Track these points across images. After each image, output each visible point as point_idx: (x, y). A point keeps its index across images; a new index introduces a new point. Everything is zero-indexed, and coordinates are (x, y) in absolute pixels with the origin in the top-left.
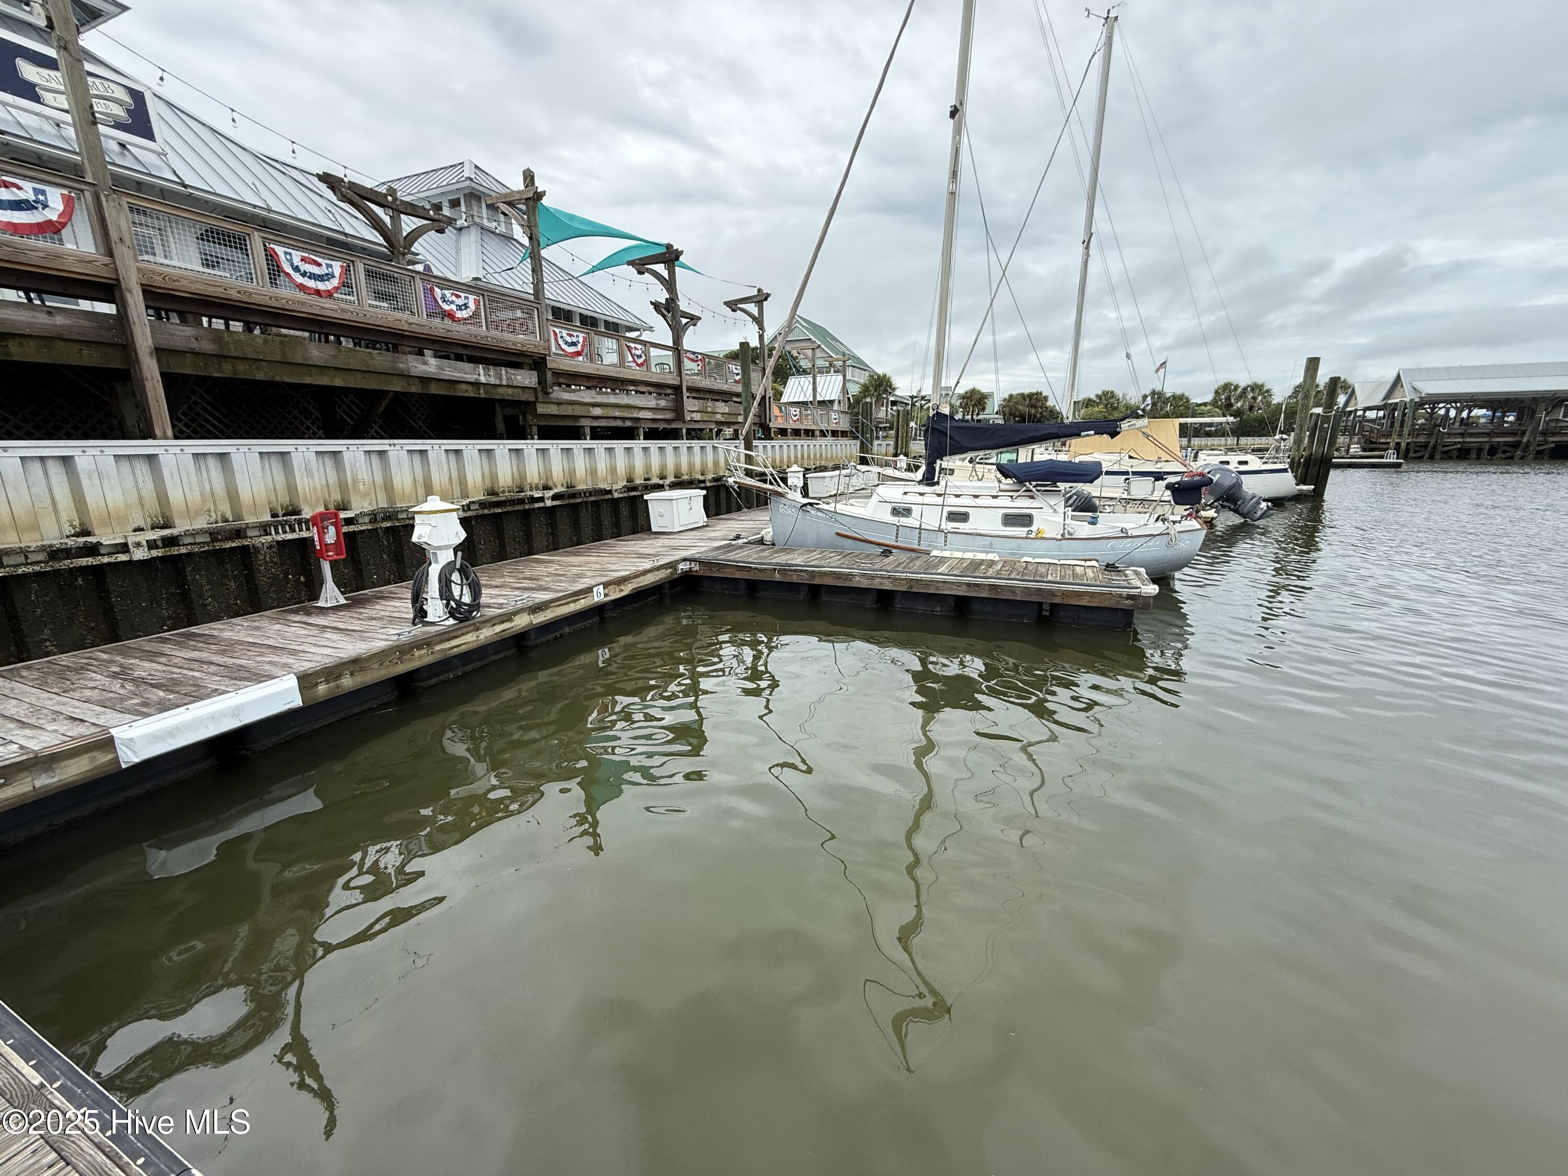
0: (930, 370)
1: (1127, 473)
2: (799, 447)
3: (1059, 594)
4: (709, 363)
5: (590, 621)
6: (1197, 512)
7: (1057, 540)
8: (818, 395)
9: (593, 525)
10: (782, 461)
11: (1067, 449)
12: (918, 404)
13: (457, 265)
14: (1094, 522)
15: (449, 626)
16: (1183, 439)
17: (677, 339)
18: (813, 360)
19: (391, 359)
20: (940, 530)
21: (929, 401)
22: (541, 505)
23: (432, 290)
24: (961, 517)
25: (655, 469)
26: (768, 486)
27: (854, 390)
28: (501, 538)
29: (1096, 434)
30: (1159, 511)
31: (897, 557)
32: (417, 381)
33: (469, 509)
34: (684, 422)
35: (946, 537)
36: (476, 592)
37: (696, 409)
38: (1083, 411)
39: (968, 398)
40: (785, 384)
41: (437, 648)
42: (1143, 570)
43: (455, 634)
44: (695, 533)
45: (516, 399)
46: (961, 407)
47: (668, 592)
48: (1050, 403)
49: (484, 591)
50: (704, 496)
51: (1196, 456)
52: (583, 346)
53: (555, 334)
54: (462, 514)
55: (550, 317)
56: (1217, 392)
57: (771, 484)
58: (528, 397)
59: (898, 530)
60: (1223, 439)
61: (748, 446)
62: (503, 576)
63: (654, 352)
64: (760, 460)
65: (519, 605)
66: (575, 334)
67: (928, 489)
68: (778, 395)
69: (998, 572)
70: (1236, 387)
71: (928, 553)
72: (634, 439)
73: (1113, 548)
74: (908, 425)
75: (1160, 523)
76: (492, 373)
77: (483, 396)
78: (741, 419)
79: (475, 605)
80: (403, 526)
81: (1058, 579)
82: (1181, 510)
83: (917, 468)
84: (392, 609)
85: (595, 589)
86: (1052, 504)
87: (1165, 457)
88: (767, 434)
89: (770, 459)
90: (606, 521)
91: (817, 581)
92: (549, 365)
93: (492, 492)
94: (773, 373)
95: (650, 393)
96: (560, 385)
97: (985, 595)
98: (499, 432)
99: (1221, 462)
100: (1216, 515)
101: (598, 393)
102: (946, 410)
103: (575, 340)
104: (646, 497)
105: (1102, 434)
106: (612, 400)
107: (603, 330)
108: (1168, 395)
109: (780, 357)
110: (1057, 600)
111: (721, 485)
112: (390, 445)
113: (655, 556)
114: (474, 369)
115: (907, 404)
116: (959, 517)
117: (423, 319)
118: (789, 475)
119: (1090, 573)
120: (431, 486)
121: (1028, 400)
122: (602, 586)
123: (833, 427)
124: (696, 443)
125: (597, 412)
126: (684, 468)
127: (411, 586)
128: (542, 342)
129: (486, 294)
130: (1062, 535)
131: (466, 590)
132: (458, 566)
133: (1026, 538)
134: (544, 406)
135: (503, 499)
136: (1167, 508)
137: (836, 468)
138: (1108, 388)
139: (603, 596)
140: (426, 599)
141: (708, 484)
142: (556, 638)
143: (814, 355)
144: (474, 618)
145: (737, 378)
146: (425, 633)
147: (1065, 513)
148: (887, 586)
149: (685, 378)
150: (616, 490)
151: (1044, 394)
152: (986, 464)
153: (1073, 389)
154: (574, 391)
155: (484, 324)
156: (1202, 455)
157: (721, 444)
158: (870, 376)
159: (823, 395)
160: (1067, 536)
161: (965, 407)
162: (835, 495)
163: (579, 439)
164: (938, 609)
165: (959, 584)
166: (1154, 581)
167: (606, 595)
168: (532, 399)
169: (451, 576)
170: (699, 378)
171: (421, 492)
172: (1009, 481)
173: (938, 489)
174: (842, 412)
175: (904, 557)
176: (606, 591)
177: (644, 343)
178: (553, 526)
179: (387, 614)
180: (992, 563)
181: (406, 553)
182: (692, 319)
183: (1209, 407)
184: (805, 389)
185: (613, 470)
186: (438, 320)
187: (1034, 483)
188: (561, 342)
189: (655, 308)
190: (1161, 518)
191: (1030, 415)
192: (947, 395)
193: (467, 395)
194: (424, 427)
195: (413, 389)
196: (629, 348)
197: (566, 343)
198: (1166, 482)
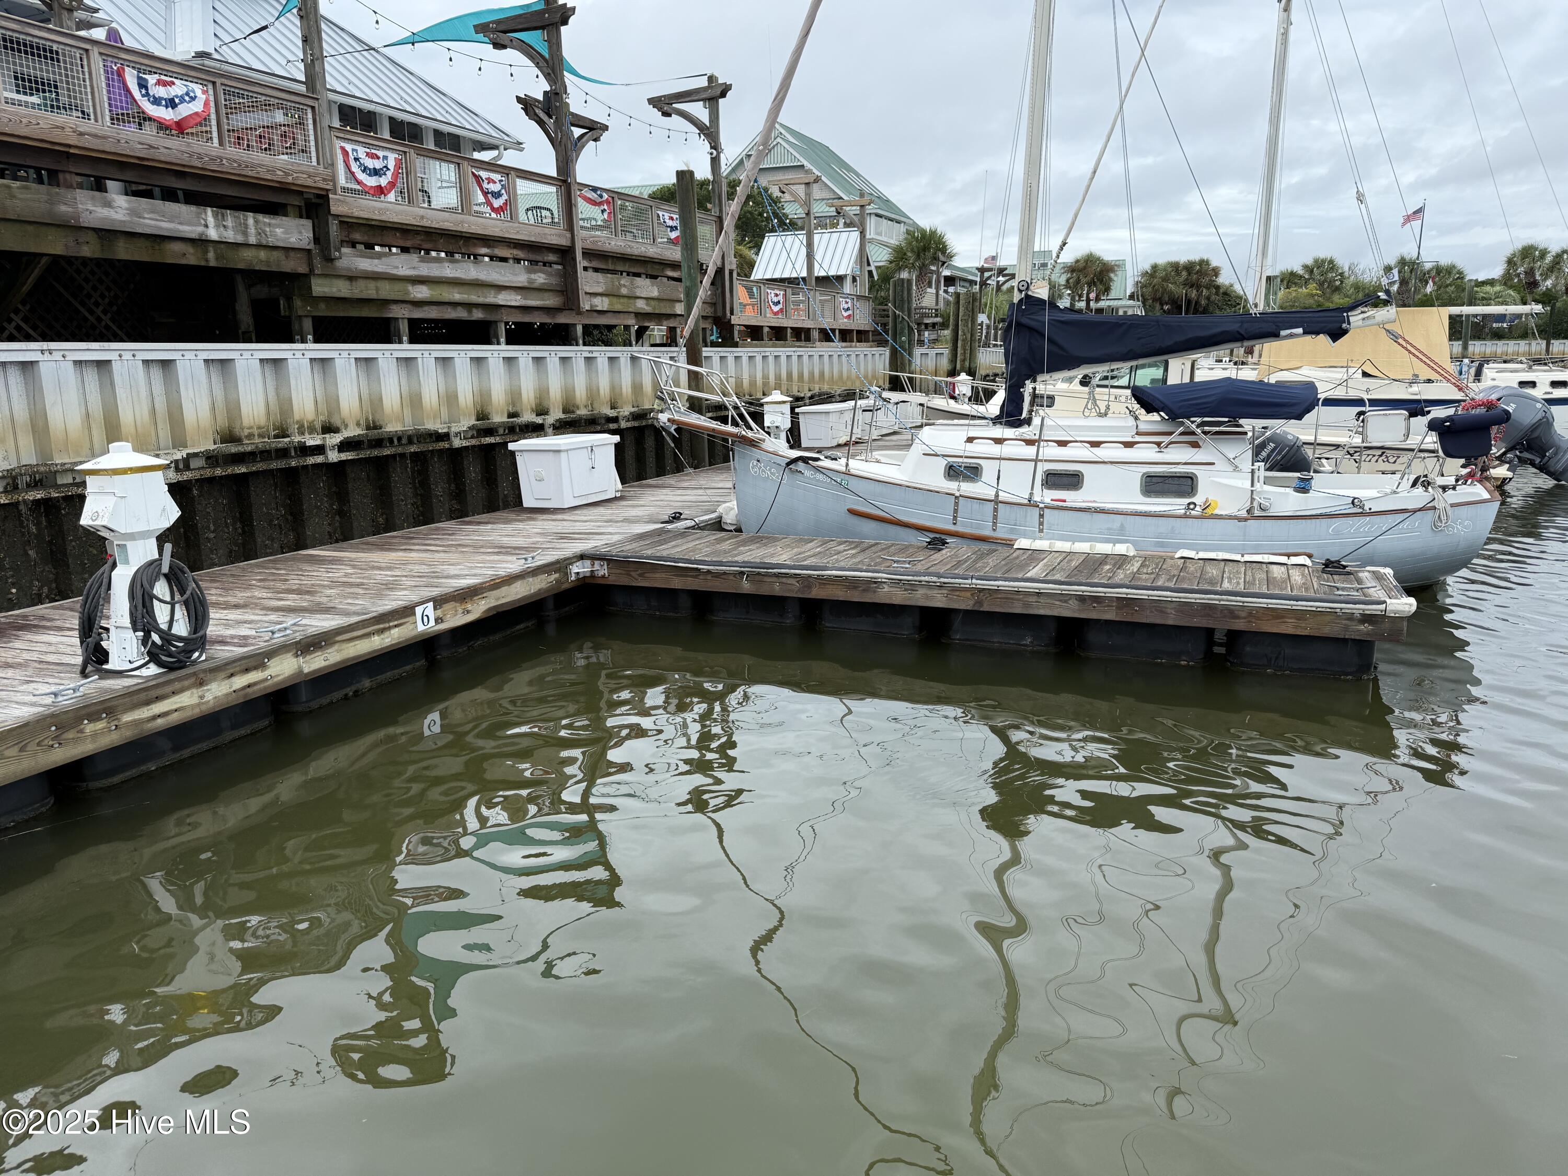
0: (1014, 221)
1: (1359, 402)
2: (783, 359)
3: (1243, 614)
4: (623, 208)
5: (408, 668)
6: (1484, 469)
7: (1240, 519)
8: (816, 266)
9: (416, 495)
10: (753, 383)
11: (1255, 359)
12: (992, 282)
13: (168, 29)
14: (1303, 488)
15: (148, 679)
16: (1456, 343)
17: (565, 164)
18: (807, 203)
19: (45, 197)
20: (1031, 504)
21: (1013, 276)
22: (319, 459)
23: (120, 74)
24: (1072, 480)
25: (528, 394)
26: (729, 428)
27: (880, 257)
28: (245, 519)
29: (1305, 333)
30: (1418, 468)
31: (954, 550)
32: (91, 237)
33: (187, 467)
34: (579, 312)
35: (1041, 516)
36: (198, 616)
37: (600, 290)
38: (1281, 294)
39: (1080, 271)
40: (758, 247)
41: (127, 718)
42: (1388, 571)
43: (159, 692)
44: (601, 510)
45: (274, 269)
46: (1067, 286)
47: (551, 613)
48: (1224, 279)
49: (214, 614)
50: (617, 445)
51: (1478, 374)
52: (396, 175)
53: (345, 153)
54: (173, 476)
55: (337, 123)
56: (1510, 262)
57: (735, 424)
58: (295, 265)
59: (956, 504)
60: (1522, 343)
61: (694, 358)
62: (250, 587)
63: (523, 187)
64: (715, 382)
65: (278, 638)
66: (381, 154)
67: (1009, 432)
68: (747, 266)
69: (1134, 576)
70: (1544, 253)
71: (1009, 544)
72: (488, 342)
73: (1337, 534)
74: (974, 320)
75: (1420, 490)
76: (229, 222)
77: (213, 263)
78: (679, 309)
79: (198, 640)
80: (66, 498)
81: (1241, 588)
82: (1455, 466)
83: (990, 394)
84: (44, 648)
85: (419, 610)
86: (1231, 456)
87: (1425, 373)
88: (727, 337)
89: (732, 381)
90: (440, 489)
91: (816, 593)
92: (334, 209)
93: (229, 437)
94: (737, 227)
95: (518, 261)
96: (353, 245)
97: (1111, 615)
98: (243, 328)
99: (1522, 384)
100: (1510, 475)
101: (422, 260)
102: (1041, 292)
103: (378, 164)
104: (511, 446)
105: (1317, 333)
106: (448, 271)
107: (432, 146)
108: (1428, 266)
109: (749, 197)
110: (1240, 625)
111: (647, 426)
112: (42, 351)
113: (527, 549)
114: (198, 215)
115: (972, 283)
116: (1065, 480)
117: (104, 125)
118: (766, 408)
119: (1297, 577)
120: (118, 426)
121: (1184, 273)
122: (431, 605)
123: (843, 323)
124: (601, 353)
125: (421, 292)
126: (580, 394)
127: (78, 606)
128: (321, 168)
129: (219, 81)
130: (1248, 511)
131: (180, 613)
132: (165, 569)
133: (1185, 516)
134: (326, 281)
135: (249, 449)
136: (1431, 462)
137: (849, 396)
138: (1323, 254)
139: (432, 623)
140: (107, 630)
141: (624, 425)
142: (346, 697)
143: (808, 195)
144: (195, 662)
145: (673, 235)
146: (106, 691)
147: (1253, 472)
148: (939, 601)
149: (580, 234)
150: (457, 434)
151: (1214, 263)
152: (1113, 387)
153: (1264, 254)
154: (380, 256)
155: (215, 134)
156: (1489, 372)
157: (645, 353)
158: (908, 232)
159: (825, 266)
160: (1257, 513)
161: (1074, 286)
162: (846, 444)
163: (388, 341)
164: (1028, 641)
165: (1064, 598)
166: (1409, 592)
167: (438, 620)
168: (302, 269)
169: (152, 588)
170: (605, 233)
171: (98, 435)
172: (1155, 417)
173: (1025, 432)
174: (860, 297)
175: (966, 550)
176: (439, 613)
177: (506, 171)
178: (341, 497)
179: (35, 656)
180: (1123, 559)
181: (72, 546)
182: (591, 129)
183: (1498, 288)
184: (793, 256)
185: (451, 398)
186: (133, 128)
187: (1199, 420)
188: (355, 167)
189: (526, 110)
190: (1422, 482)
191: (1189, 302)
192: (1044, 265)
193: (183, 261)
194: (106, 319)
195: (86, 251)
196: (478, 179)
197: (365, 169)
198: (1430, 417)
